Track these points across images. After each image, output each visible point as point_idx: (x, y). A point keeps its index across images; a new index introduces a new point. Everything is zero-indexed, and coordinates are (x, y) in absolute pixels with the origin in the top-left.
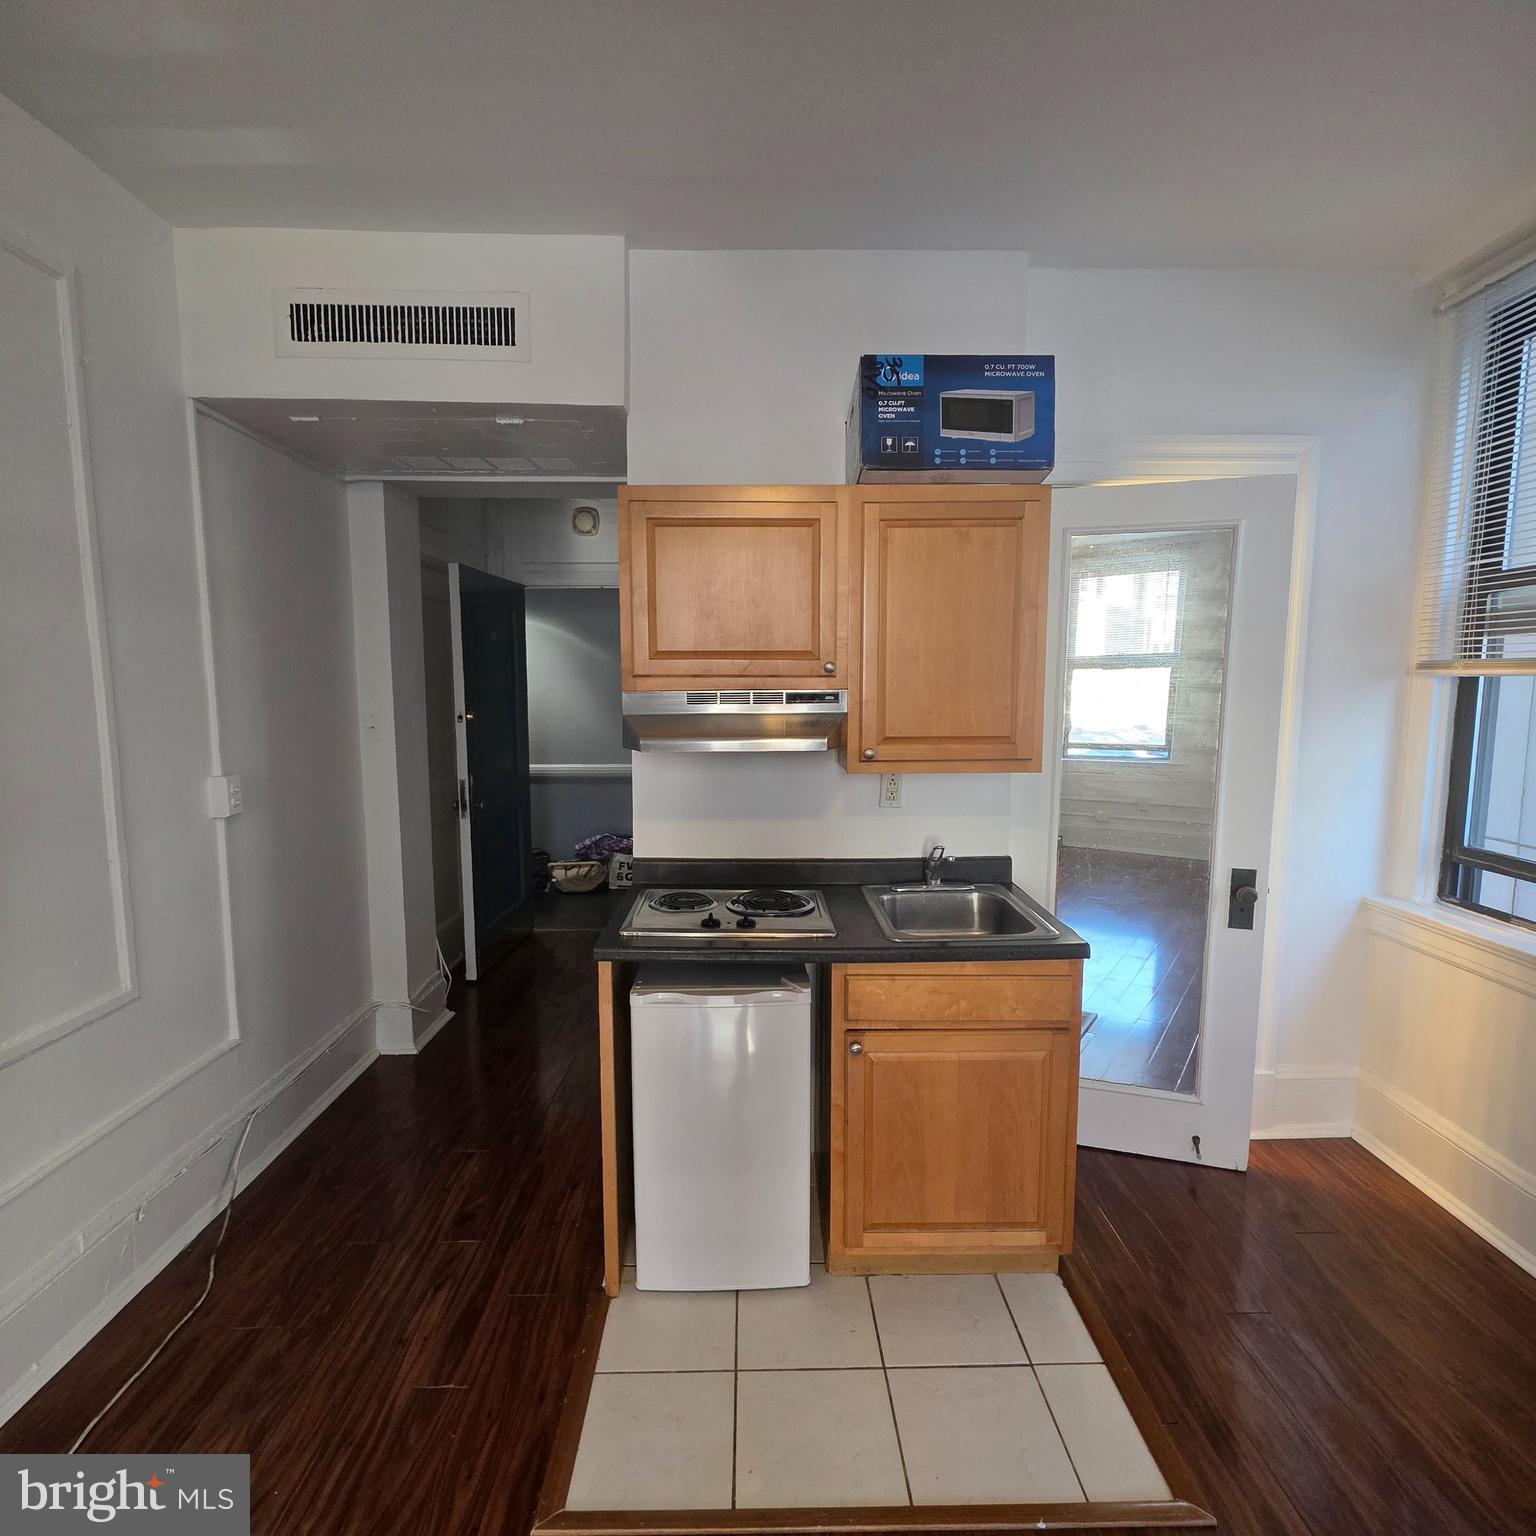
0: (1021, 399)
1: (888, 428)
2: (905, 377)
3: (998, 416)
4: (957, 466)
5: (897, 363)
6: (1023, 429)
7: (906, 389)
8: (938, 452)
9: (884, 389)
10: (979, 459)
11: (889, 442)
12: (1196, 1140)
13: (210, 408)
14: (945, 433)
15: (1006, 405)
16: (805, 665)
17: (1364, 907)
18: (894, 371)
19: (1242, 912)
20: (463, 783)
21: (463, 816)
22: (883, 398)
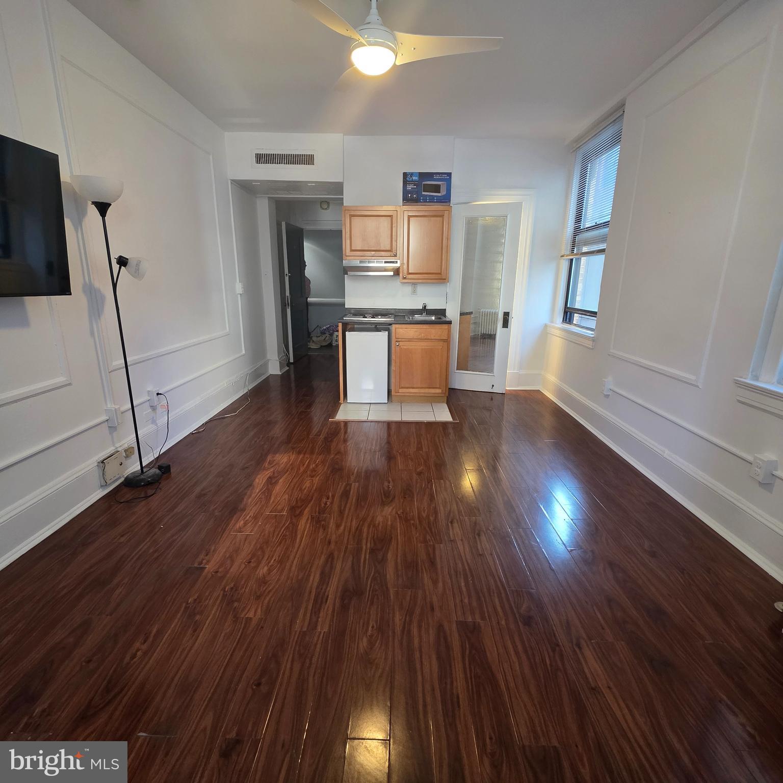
0: (443, 184)
1: (410, 192)
2: (414, 178)
3: (437, 189)
4: (427, 202)
5: (412, 174)
6: (443, 192)
7: (414, 181)
8: (422, 198)
9: (409, 181)
10: (432, 200)
11: (410, 195)
12: (493, 386)
13: (234, 182)
14: (423, 193)
15: (439, 186)
16: (389, 254)
17: (546, 326)
18: (411, 177)
19: (506, 324)
20: (288, 296)
21: (288, 308)
22: (408, 184)
